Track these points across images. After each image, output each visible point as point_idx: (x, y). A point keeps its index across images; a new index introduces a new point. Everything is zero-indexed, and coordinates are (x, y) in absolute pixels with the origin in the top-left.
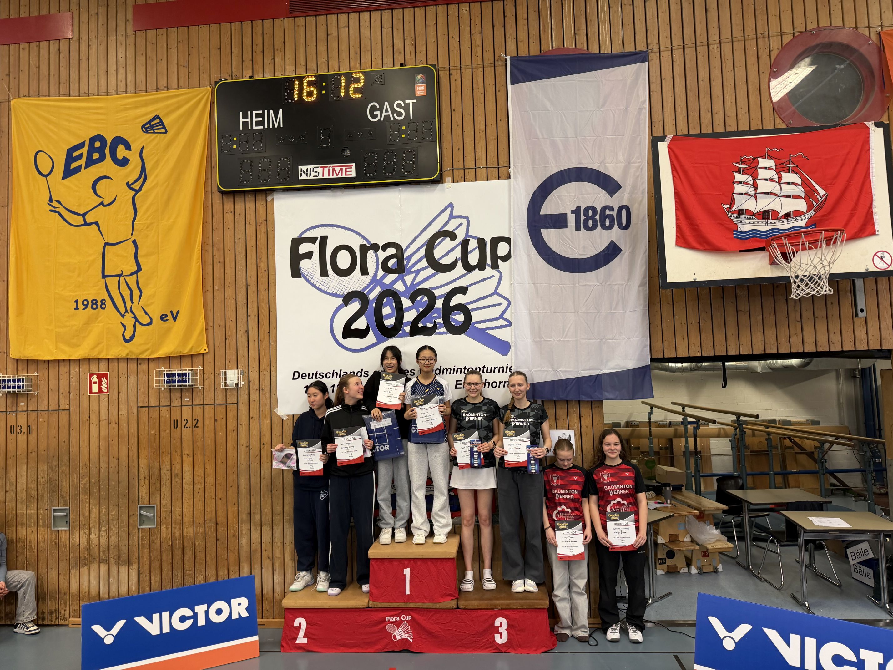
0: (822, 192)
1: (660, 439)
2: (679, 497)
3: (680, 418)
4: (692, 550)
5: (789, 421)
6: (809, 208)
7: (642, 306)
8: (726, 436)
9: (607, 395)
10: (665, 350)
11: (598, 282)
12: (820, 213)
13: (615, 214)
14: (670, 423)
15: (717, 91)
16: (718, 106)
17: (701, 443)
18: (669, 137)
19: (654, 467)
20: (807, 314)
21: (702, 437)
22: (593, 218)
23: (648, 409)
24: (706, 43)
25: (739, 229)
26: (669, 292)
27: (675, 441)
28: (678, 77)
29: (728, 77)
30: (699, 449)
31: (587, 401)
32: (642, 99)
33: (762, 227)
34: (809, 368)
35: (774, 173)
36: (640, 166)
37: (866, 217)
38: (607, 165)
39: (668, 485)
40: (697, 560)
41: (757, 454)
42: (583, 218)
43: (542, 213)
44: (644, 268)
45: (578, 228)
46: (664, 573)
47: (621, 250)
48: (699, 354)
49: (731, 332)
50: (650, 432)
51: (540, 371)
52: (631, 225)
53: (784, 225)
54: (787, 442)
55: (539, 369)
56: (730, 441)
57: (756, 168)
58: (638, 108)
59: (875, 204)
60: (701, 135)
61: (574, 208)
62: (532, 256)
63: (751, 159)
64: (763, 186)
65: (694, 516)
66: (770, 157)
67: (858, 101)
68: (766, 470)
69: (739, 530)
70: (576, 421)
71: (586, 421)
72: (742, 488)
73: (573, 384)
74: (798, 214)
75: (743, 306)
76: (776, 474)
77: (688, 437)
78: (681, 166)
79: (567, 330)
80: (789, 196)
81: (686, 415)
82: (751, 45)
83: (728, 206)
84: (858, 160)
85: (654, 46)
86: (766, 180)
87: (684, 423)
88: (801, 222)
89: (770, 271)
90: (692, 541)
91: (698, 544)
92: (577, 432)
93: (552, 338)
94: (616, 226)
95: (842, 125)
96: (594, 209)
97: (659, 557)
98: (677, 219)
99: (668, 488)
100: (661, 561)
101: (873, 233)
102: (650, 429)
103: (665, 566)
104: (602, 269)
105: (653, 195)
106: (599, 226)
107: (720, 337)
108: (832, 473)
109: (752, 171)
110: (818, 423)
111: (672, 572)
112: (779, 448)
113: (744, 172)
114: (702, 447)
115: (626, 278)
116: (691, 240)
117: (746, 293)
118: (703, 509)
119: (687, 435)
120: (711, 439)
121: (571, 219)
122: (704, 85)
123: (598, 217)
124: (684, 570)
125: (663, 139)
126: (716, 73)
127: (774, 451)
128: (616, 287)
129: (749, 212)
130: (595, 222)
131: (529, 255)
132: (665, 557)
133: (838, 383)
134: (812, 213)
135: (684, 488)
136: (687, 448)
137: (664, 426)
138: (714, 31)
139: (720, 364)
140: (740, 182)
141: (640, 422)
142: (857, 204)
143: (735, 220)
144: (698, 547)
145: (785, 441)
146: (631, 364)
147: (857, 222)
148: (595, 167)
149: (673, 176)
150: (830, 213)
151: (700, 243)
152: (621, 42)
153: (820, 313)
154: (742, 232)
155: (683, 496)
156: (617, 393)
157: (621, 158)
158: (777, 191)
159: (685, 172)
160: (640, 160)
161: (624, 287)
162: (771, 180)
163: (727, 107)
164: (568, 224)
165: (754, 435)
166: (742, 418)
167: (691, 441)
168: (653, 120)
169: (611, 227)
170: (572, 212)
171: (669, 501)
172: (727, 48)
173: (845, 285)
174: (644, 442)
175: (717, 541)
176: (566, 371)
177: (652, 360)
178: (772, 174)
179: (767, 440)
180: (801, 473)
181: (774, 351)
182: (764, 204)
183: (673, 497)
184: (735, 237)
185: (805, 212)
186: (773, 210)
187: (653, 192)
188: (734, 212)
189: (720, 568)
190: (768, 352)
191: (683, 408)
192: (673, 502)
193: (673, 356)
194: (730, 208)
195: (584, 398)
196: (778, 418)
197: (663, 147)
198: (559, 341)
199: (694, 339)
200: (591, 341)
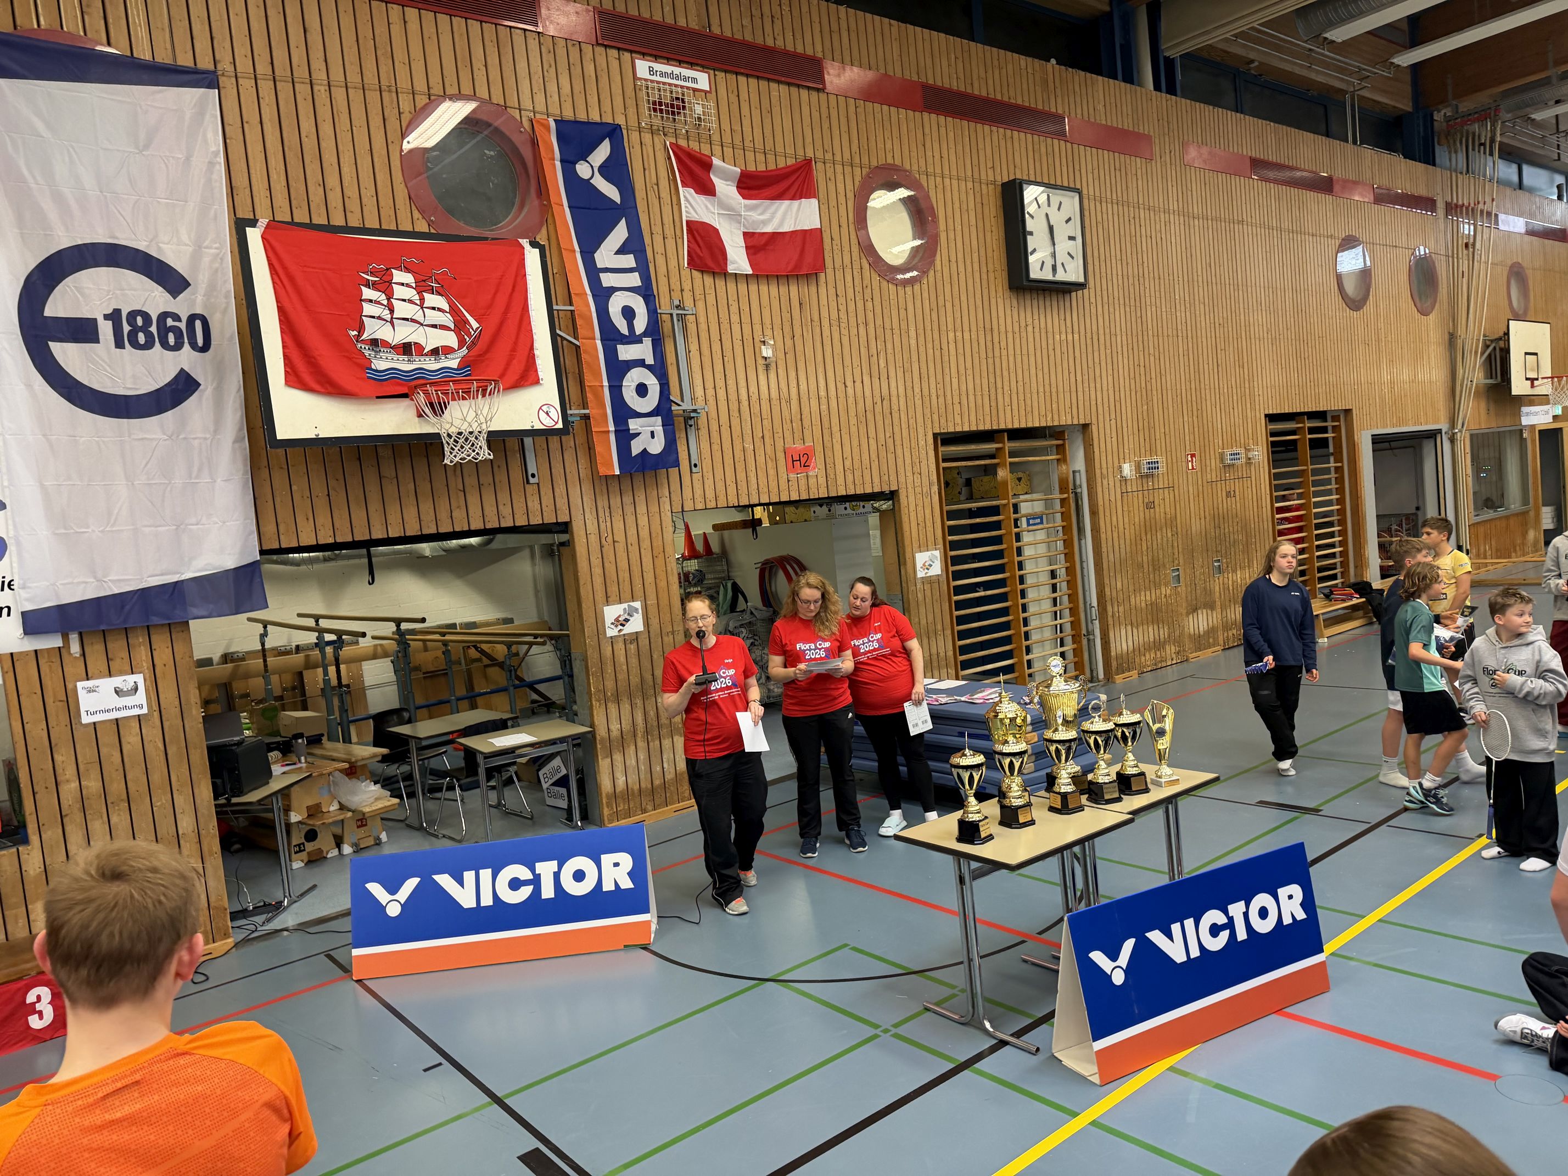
0: (475, 324)
1: (284, 676)
2: (318, 751)
3: (312, 638)
4: (342, 821)
5: (475, 623)
6: (462, 343)
7: (241, 472)
8: (385, 655)
9: (195, 611)
10: (282, 537)
11: (164, 434)
12: (475, 351)
13: (183, 325)
14: (297, 647)
15: (330, 157)
16: (332, 181)
17: (348, 671)
18: (263, 222)
19: (276, 716)
20: (471, 481)
21: (350, 661)
22: (145, 328)
23: (259, 628)
24: (308, 81)
25: (373, 367)
26: (281, 451)
27: (307, 675)
28: (269, 124)
29: (344, 138)
30: (344, 682)
31: (163, 625)
32: (213, 149)
33: (404, 364)
34: (494, 546)
35: (414, 292)
36: (218, 254)
37: (527, 361)
38: (161, 245)
39: (301, 736)
40: (352, 834)
41: (432, 675)
42: (126, 328)
43: (48, 312)
44: (239, 414)
45: (119, 344)
46: (303, 865)
47: (198, 385)
48: (331, 541)
49: (374, 506)
50: (266, 666)
51: (72, 583)
52: (212, 346)
53: (431, 365)
54: (473, 653)
55: (70, 580)
56: (392, 662)
57: (390, 282)
58: (207, 160)
59: (536, 345)
60: (311, 226)
61: (109, 311)
62: (36, 387)
63: (382, 270)
64: (402, 310)
65: (341, 771)
66: (408, 270)
67: (513, 204)
68: (444, 696)
69: (408, 783)
70: (144, 658)
71: (163, 654)
72: (409, 721)
73: (134, 600)
74: (448, 350)
75: (388, 471)
76: (458, 699)
77: (327, 666)
78: (285, 268)
79: (116, 512)
80: (434, 326)
81: (321, 631)
82: (373, 97)
83: (355, 333)
84: (514, 287)
85: (225, 65)
86: (404, 300)
87: (320, 645)
88: (454, 364)
89: (418, 425)
90: (342, 807)
91: (349, 810)
92: (147, 676)
93: (88, 527)
94: (187, 346)
95: (493, 239)
96: (146, 317)
97: (294, 842)
98: (284, 347)
99: (300, 741)
100: (297, 849)
101: (537, 382)
102: (265, 661)
103: (304, 855)
104: (170, 412)
105: (244, 302)
106: (157, 344)
107: (359, 515)
108: (531, 686)
109: (386, 286)
110: (510, 621)
111: (316, 860)
112: (463, 661)
113: (374, 286)
114: (350, 678)
115: (212, 428)
116: (307, 378)
117: (390, 452)
118: (353, 760)
119: (326, 662)
120: (363, 663)
121: (105, 329)
122: (310, 144)
123: (154, 329)
124: (335, 852)
125: (253, 223)
126: (326, 129)
127: (455, 668)
128: (196, 443)
129: (385, 344)
130: (149, 336)
131: (29, 386)
132: (303, 840)
133: (534, 564)
134: (464, 351)
135: (324, 739)
136: (327, 681)
137: (287, 653)
138: (318, 64)
139: (364, 551)
140: (371, 301)
141: (246, 653)
142: (516, 343)
143: (367, 353)
144: (350, 814)
145: (470, 651)
146: (230, 562)
147: (517, 367)
148: (141, 246)
149: (274, 283)
150: (488, 350)
151: (319, 383)
152: (169, 46)
153: (486, 479)
154: (377, 371)
155: (324, 749)
156: (211, 606)
157: (185, 238)
158: (419, 317)
159: (291, 279)
160: (217, 245)
161: (209, 442)
162: (411, 301)
163: (345, 184)
164: (101, 337)
165: (426, 649)
166: (404, 626)
167: (332, 670)
168: (234, 184)
169: (178, 347)
170: (107, 317)
171: (303, 759)
172: (339, 94)
173: (513, 443)
174: (257, 684)
175: (377, 799)
176: (119, 581)
177: (262, 552)
178: (411, 293)
179: (444, 653)
180: (492, 692)
181: (433, 530)
182: (403, 334)
183: (309, 754)
184: (369, 378)
185: (456, 347)
186: (415, 343)
187: (244, 298)
188: (363, 342)
189: (384, 837)
190: (426, 531)
191: (317, 621)
192: (309, 760)
193: (295, 544)
194: (359, 336)
195: (155, 620)
196: (458, 621)
197: (254, 236)
198: (102, 532)
199: (323, 519)
200: (160, 529)
